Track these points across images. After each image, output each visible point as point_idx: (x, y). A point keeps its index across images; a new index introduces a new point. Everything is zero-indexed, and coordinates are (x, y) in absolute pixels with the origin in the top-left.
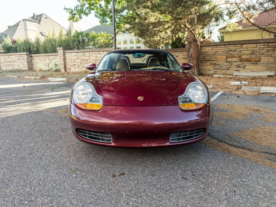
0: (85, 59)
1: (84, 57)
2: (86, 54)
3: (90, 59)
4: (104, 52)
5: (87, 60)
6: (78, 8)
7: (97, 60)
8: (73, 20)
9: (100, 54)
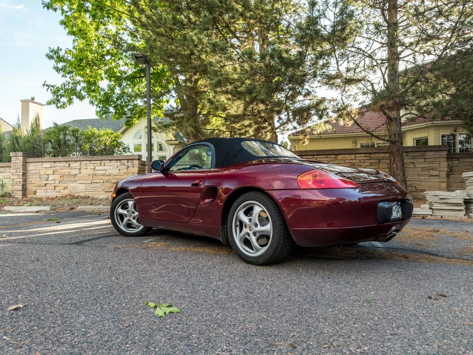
0: (71, 173)
1: (69, 170)
2: (73, 165)
3: (80, 173)
4: (112, 161)
5: (75, 175)
6: (67, 86)
7: (95, 175)
8: (57, 105)
9: (103, 164)
